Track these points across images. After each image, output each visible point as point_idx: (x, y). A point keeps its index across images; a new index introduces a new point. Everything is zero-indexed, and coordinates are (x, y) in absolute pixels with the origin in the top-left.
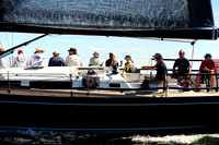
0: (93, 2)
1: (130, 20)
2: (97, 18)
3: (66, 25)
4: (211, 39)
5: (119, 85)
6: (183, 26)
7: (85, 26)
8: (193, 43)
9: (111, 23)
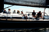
7: (24, 4)
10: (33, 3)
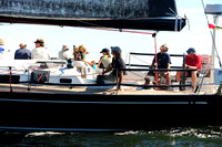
3: (16, 14)
4: (173, 30)
5: (70, 81)
6: (141, 15)
8: (154, 35)
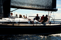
0: (32, 1)
1: (40, 6)
2: (33, 5)
9: (36, 7)
10: (39, 6)
